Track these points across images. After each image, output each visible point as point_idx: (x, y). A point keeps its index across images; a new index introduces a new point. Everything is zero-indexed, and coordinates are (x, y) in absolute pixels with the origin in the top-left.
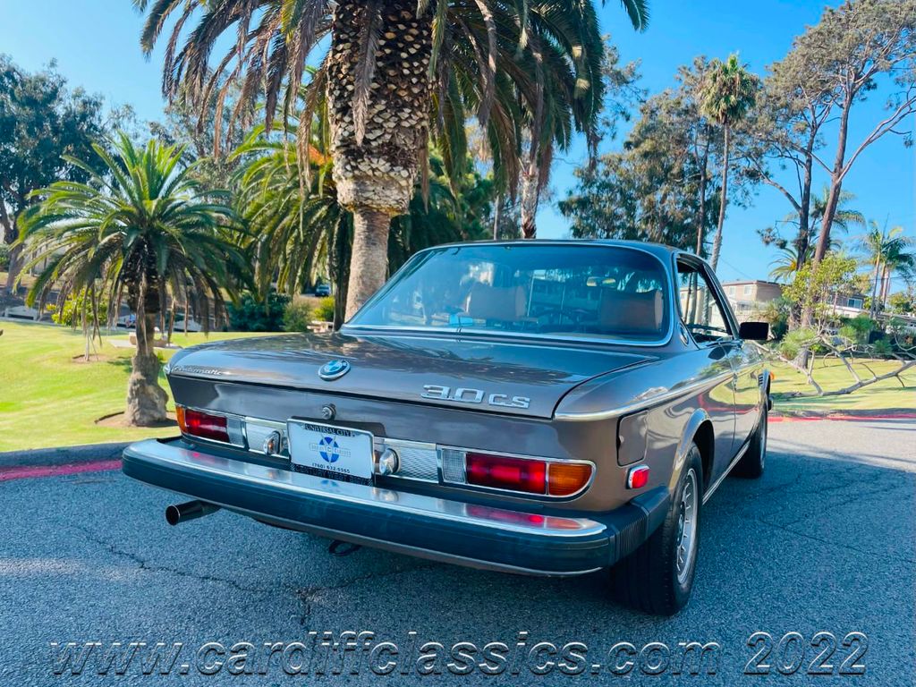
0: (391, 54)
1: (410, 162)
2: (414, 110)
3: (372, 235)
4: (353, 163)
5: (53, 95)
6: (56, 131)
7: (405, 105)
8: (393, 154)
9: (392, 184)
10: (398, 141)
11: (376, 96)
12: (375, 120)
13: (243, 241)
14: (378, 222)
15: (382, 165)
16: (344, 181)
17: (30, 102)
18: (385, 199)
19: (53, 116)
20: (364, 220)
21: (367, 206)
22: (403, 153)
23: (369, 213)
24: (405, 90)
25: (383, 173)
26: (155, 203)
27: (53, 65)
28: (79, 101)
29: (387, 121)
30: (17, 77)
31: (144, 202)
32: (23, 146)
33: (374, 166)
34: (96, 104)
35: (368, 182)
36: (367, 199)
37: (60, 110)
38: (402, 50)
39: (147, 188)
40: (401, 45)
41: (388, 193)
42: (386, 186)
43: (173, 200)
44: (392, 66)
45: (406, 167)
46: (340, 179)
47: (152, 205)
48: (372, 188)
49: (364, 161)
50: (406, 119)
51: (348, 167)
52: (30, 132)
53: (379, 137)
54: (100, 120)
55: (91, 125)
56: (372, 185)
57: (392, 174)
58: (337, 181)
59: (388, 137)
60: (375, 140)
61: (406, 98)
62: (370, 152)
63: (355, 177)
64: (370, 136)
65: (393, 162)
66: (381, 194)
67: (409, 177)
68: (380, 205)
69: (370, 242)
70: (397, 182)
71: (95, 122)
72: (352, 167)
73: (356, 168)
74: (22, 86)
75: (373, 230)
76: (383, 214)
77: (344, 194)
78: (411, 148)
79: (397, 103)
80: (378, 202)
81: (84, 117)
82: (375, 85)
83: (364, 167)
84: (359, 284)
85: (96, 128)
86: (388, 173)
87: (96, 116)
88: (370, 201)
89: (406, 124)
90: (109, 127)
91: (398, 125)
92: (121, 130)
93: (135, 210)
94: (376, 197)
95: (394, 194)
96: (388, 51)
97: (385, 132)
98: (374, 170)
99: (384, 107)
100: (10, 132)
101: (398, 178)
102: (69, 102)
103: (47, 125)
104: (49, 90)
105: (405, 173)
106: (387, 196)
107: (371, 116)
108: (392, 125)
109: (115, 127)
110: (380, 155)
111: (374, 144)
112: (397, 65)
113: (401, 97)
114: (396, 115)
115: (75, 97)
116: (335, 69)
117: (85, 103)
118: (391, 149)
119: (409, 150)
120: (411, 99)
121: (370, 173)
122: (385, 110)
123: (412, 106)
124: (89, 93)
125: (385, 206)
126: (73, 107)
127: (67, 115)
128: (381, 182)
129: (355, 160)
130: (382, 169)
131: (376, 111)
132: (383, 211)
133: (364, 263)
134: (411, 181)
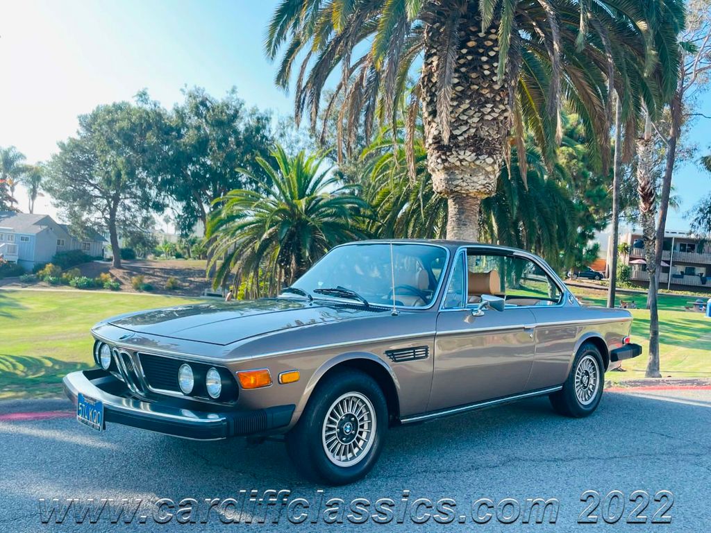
0: (472, 59)
1: (495, 150)
2: (496, 104)
3: (463, 217)
4: (443, 157)
5: (235, 116)
6: (238, 144)
7: (487, 101)
8: (479, 145)
9: (479, 171)
10: (482, 133)
11: (460, 97)
12: (461, 118)
13: (372, 226)
14: (468, 205)
15: (468, 156)
16: (437, 172)
17: (219, 124)
18: (472, 184)
19: (236, 132)
20: (455, 205)
21: (457, 192)
22: (488, 142)
23: (460, 198)
24: (487, 88)
25: (470, 163)
26: (302, 201)
27: (233, 91)
28: (255, 118)
29: (473, 117)
30: (208, 104)
31: (294, 201)
32: (214, 159)
33: (461, 157)
34: (267, 119)
35: (457, 172)
36: (457, 186)
37: (241, 127)
38: (482, 55)
39: (296, 189)
40: (481, 51)
41: (475, 179)
42: (473, 173)
44: (474, 70)
45: (490, 155)
46: (434, 171)
47: (302, 204)
48: (460, 177)
49: (452, 154)
50: (489, 113)
51: (439, 161)
52: (220, 147)
53: (465, 132)
54: (270, 131)
55: (263, 137)
56: (461, 174)
57: (478, 162)
58: (431, 173)
59: (473, 131)
60: (461, 135)
61: (488, 95)
62: (457, 146)
63: (445, 168)
64: (457, 132)
65: (478, 152)
66: (469, 181)
68: (468, 190)
69: (461, 223)
70: (483, 169)
71: (267, 134)
72: (443, 160)
73: (446, 160)
74: (213, 111)
75: (463, 213)
76: (471, 197)
77: (437, 184)
78: (495, 137)
79: (480, 100)
80: (467, 188)
81: (258, 130)
82: (459, 88)
83: (452, 159)
85: (267, 139)
86: (473, 162)
87: (267, 129)
88: (459, 188)
89: (489, 118)
90: (277, 137)
91: (481, 119)
93: (287, 208)
94: (465, 184)
95: (480, 179)
96: (469, 58)
97: (470, 127)
98: (461, 161)
99: (468, 106)
100: (205, 150)
101: (484, 165)
102: (247, 119)
103: (232, 139)
104: (232, 112)
105: (490, 160)
106: (473, 182)
107: (457, 115)
108: (476, 120)
109: (282, 136)
110: (466, 147)
111: (460, 138)
112: (478, 68)
113: (483, 95)
114: (479, 111)
115: (251, 115)
116: (426, 79)
117: (258, 119)
118: (476, 141)
119: (493, 139)
120: (492, 95)
121: (458, 163)
122: (469, 108)
123: (494, 101)
124: (262, 111)
125: (473, 192)
126: (251, 123)
127: (247, 130)
128: (469, 171)
129: (445, 154)
130: (468, 159)
131: (461, 110)
132: (472, 195)
134: (496, 167)
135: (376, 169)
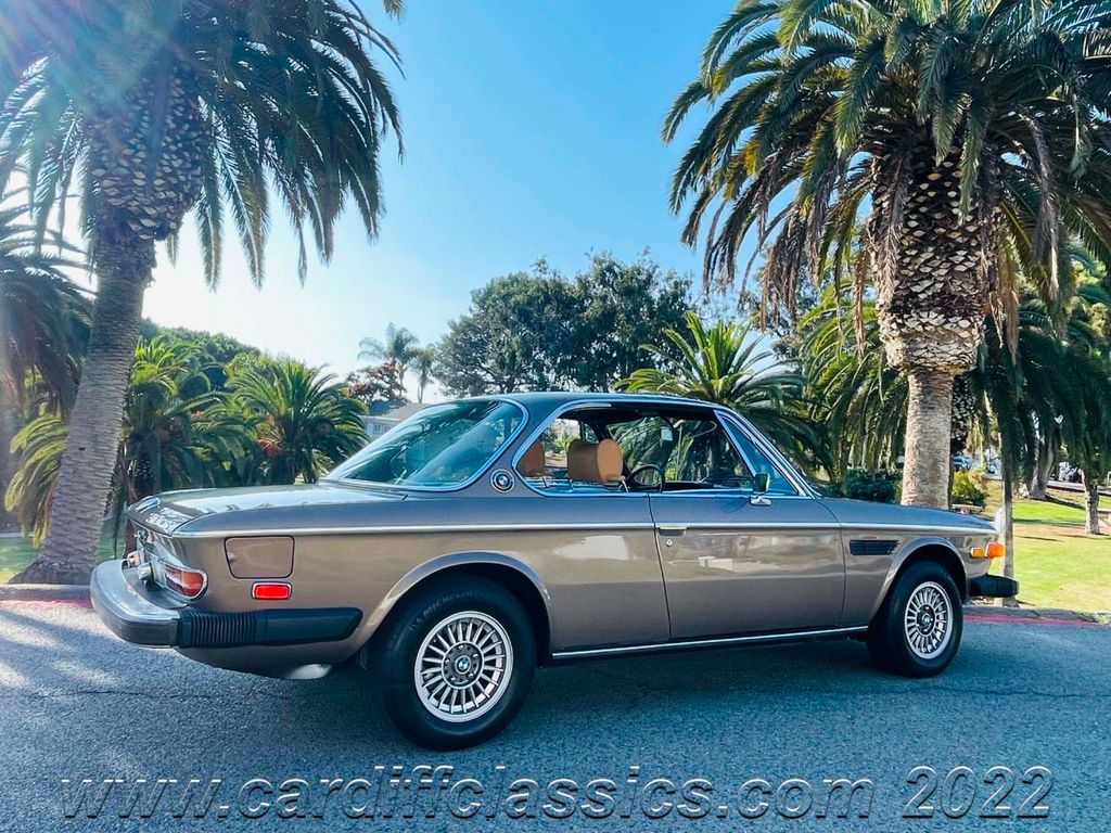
0: (936, 196)
1: (971, 310)
2: (970, 251)
3: (929, 399)
4: (900, 321)
5: (648, 281)
6: (651, 314)
7: (959, 247)
8: (947, 304)
9: (950, 337)
10: (952, 288)
11: (920, 244)
12: (922, 270)
13: (817, 412)
14: (936, 382)
15: (934, 318)
16: (892, 341)
17: (628, 292)
18: (941, 355)
19: (650, 301)
20: (917, 382)
21: (920, 365)
22: (961, 300)
23: (925, 374)
24: (957, 231)
25: (936, 327)
26: (721, 381)
27: (646, 252)
28: (671, 282)
29: (938, 268)
30: (616, 270)
31: (713, 381)
32: (623, 334)
33: (924, 321)
34: (686, 283)
35: (918, 339)
36: (919, 358)
37: (655, 294)
38: (950, 189)
39: (715, 367)
40: (947, 184)
41: (945, 348)
42: (942, 340)
43: (740, 376)
44: (939, 209)
45: (965, 316)
46: (887, 339)
47: (719, 384)
48: (924, 345)
49: (911, 317)
50: (961, 263)
51: (894, 326)
52: (629, 320)
53: (928, 288)
54: (690, 298)
55: (682, 305)
56: (925, 342)
57: (947, 327)
58: (884, 341)
59: (940, 286)
60: (923, 292)
61: (960, 240)
62: (918, 306)
63: (902, 335)
64: (916, 289)
65: (948, 313)
66: (935, 351)
67: (972, 326)
68: (934, 363)
69: (926, 406)
70: (956, 334)
71: (686, 301)
72: (898, 324)
73: (903, 325)
74: (622, 278)
75: (929, 393)
76: (941, 372)
77: (893, 356)
78: (971, 293)
79: (949, 247)
80: (933, 360)
81: (675, 297)
82: (919, 233)
83: (911, 324)
84: (915, 457)
85: (687, 308)
86: (941, 326)
87: (687, 295)
88: (922, 360)
89: (962, 268)
90: (699, 304)
91: (951, 271)
92: (712, 305)
93: (703, 389)
94: (930, 355)
95: (953, 348)
96: (932, 194)
97: (936, 281)
98: (924, 325)
99: (931, 255)
100: (611, 324)
101: (957, 330)
102: (662, 285)
103: (644, 309)
104: (643, 277)
105: (965, 323)
106: (942, 352)
107: (917, 267)
108: (943, 272)
109: (705, 302)
110: (929, 308)
111: (922, 296)
112: (944, 206)
113: (952, 240)
114: (948, 261)
115: (668, 279)
116: (874, 224)
117: (676, 284)
118: (945, 298)
119: (970, 296)
120: (966, 239)
121: (920, 328)
122: (933, 258)
123: (967, 246)
124: (680, 276)
125: (942, 366)
126: (668, 289)
127: (662, 298)
128: (935, 338)
129: (901, 317)
130: (934, 322)
131: (922, 260)
132: (940, 369)
133: (921, 431)
134: (975, 331)
135: (821, 339)
